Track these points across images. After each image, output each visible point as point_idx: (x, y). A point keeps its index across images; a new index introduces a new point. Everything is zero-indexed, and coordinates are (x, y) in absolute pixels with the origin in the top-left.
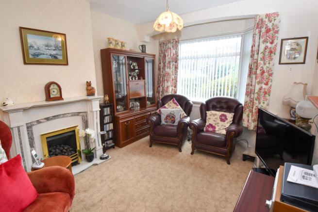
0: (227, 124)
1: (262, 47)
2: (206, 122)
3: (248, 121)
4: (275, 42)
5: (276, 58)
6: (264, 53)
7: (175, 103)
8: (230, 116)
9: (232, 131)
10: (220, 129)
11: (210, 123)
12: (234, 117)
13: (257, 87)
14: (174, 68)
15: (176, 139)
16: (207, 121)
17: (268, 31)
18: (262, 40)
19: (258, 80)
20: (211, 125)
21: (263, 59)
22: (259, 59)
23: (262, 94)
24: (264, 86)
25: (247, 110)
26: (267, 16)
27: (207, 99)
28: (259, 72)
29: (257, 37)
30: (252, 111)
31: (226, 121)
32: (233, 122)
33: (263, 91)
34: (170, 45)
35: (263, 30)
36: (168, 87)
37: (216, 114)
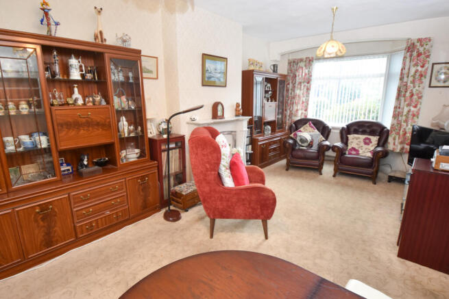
0: (372, 147)
1: (413, 70)
2: (347, 146)
3: (394, 144)
4: (426, 66)
5: (426, 81)
6: (414, 76)
7: (312, 127)
8: (374, 139)
9: (379, 152)
10: (364, 152)
11: (352, 146)
12: (379, 140)
13: (406, 109)
14: (305, 89)
15: (317, 163)
16: (349, 145)
17: (419, 55)
18: (413, 63)
19: (407, 103)
20: (353, 149)
21: (413, 82)
22: (409, 82)
23: (410, 116)
24: (412, 109)
25: (394, 132)
26: (419, 40)
27: (347, 123)
28: (408, 94)
29: (408, 60)
30: (398, 134)
31: (371, 145)
32: (378, 145)
33: (411, 113)
34: (302, 64)
35: (415, 54)
36: (297, 110)
37: (359, 138)
